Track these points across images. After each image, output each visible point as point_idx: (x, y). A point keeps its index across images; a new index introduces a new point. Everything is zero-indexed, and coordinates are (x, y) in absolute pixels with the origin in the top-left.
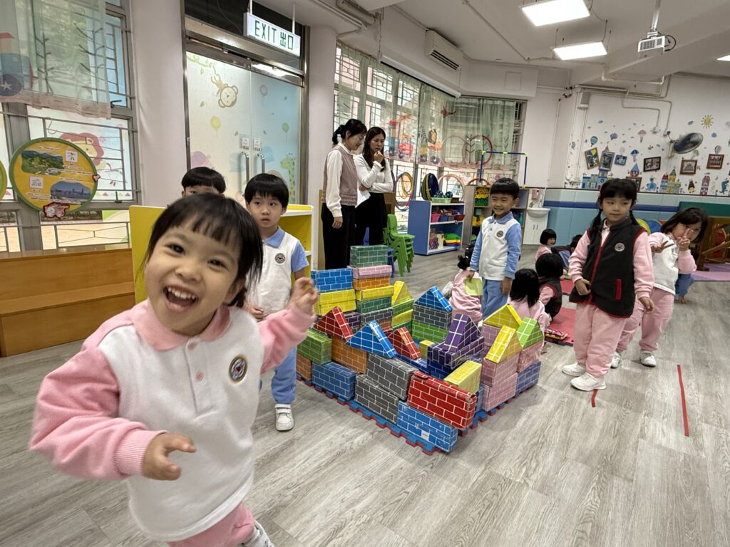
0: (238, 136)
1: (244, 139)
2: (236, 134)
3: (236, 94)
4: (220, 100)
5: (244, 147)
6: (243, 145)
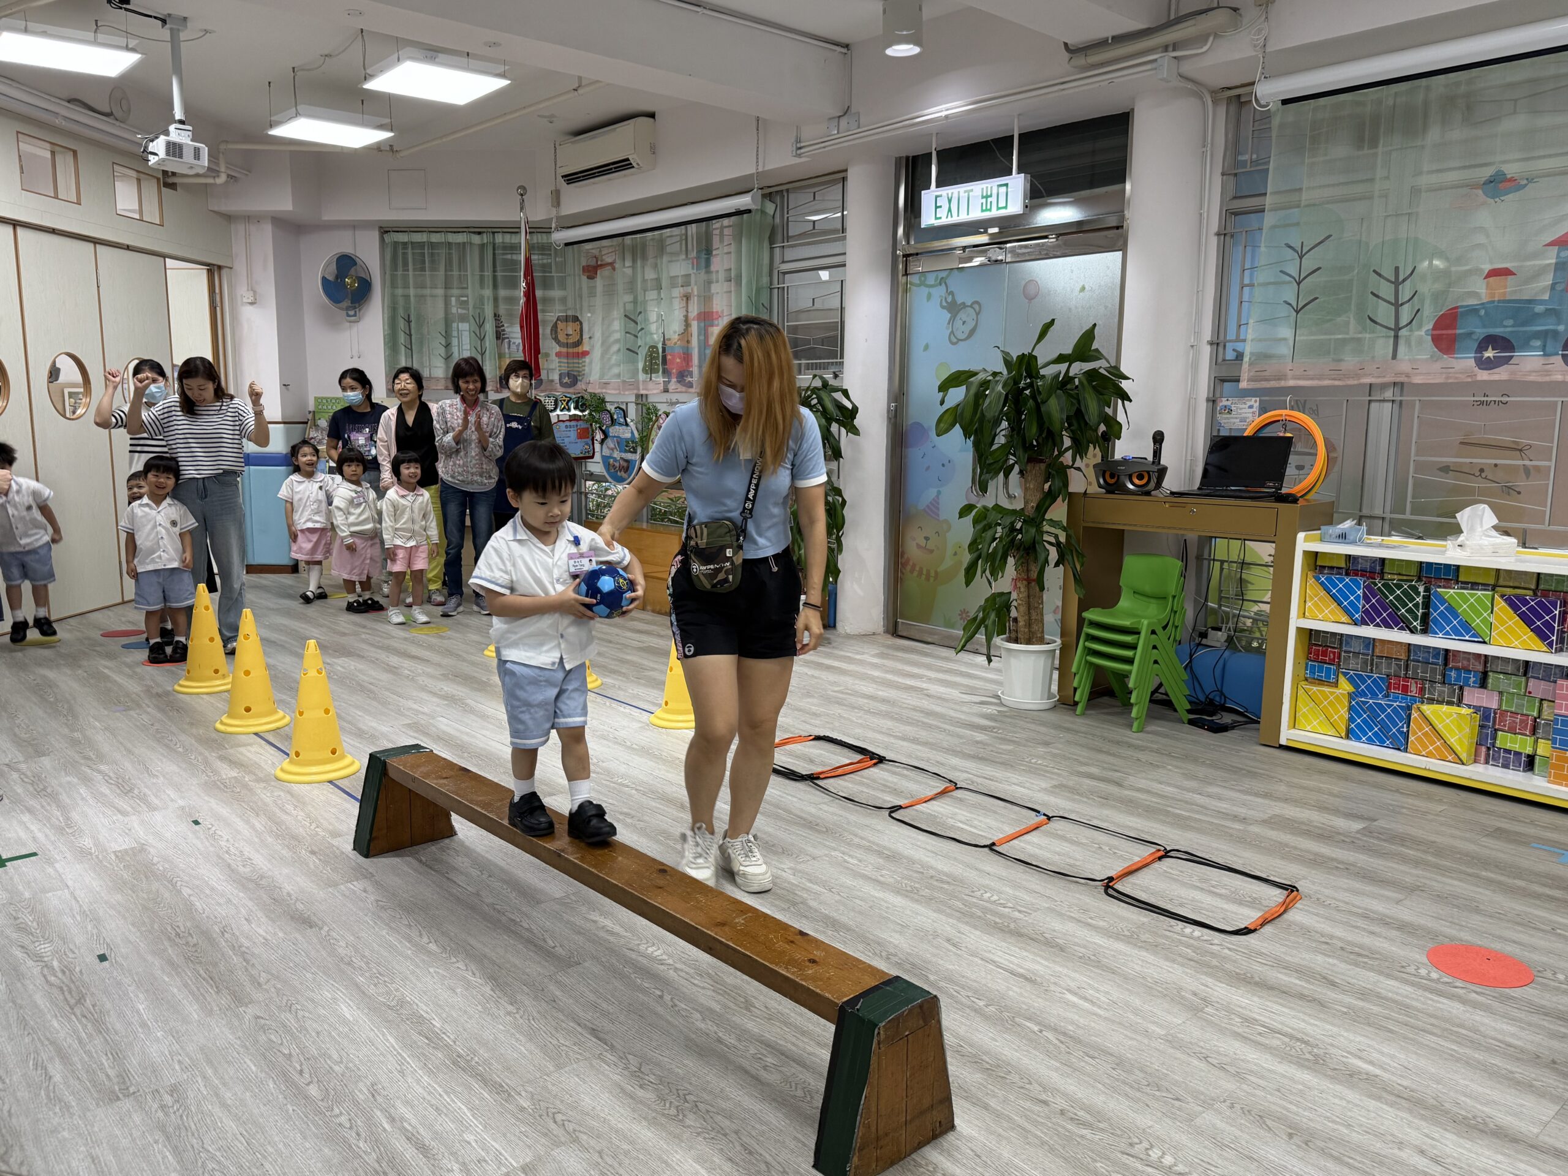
3: (977, 315)
4: (952, 332)
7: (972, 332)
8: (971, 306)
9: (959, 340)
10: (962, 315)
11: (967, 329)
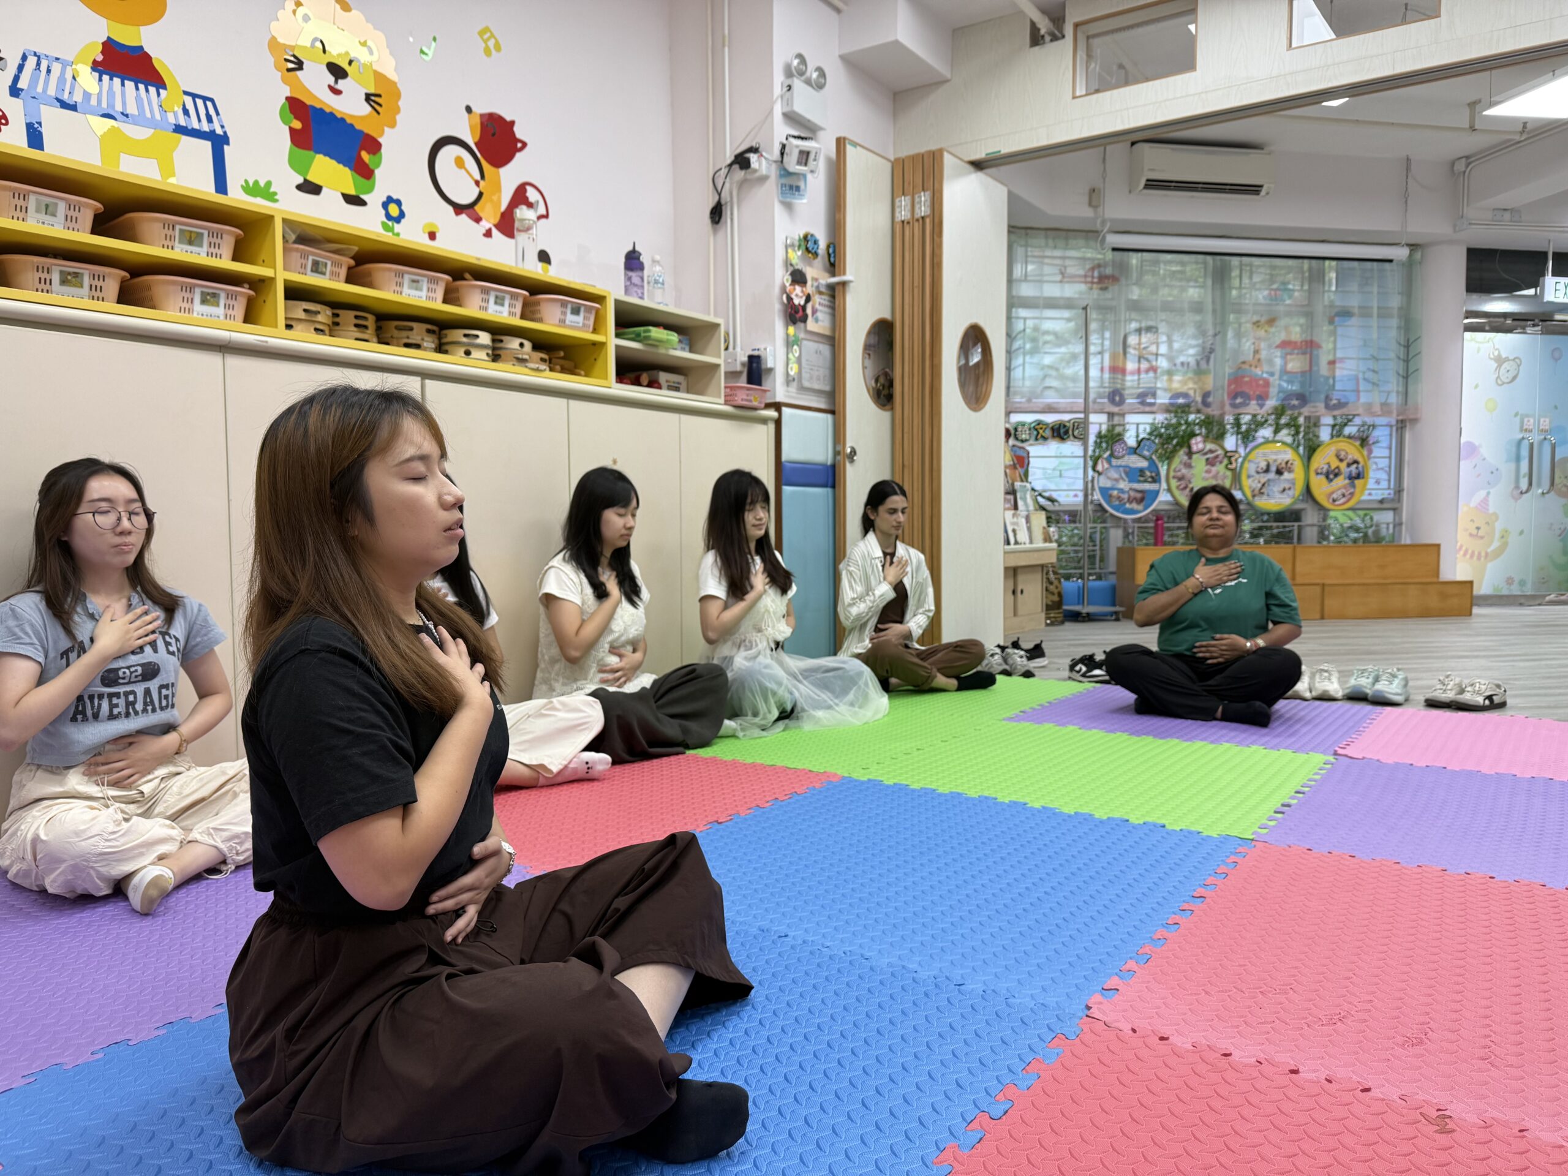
0: (1519, 417)
1: (1526, 420)
2: (1516, 415)
3: (1519, 366)
4: (1498, 377)
5: (1526, 430)
6: (1525, 427)
7: (1514, 378)
8: (1514, 360)
9: (1504, 383)
10: (1506, 365)
11: (1511, 375)
